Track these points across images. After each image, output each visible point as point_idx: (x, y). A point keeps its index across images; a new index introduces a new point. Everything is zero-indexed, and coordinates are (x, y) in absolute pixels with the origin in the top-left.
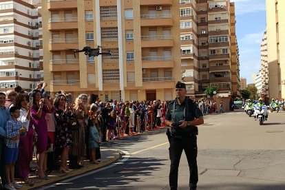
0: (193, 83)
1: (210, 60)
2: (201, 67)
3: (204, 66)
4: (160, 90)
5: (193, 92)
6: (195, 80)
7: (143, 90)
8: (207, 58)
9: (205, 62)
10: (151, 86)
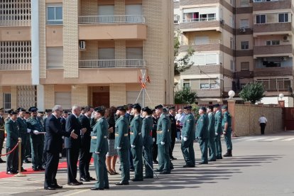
0: (218, 76)
1: (255, 34)
2: (239, 48)
3: (245, 45)
4: (117, 86)
5: (219, 94)
6: (223, 72)
7: (81, 86)
8: (250, 31)
9: (246, 38)
10: (98, 77)
